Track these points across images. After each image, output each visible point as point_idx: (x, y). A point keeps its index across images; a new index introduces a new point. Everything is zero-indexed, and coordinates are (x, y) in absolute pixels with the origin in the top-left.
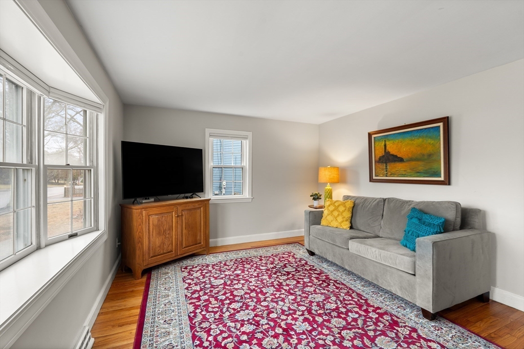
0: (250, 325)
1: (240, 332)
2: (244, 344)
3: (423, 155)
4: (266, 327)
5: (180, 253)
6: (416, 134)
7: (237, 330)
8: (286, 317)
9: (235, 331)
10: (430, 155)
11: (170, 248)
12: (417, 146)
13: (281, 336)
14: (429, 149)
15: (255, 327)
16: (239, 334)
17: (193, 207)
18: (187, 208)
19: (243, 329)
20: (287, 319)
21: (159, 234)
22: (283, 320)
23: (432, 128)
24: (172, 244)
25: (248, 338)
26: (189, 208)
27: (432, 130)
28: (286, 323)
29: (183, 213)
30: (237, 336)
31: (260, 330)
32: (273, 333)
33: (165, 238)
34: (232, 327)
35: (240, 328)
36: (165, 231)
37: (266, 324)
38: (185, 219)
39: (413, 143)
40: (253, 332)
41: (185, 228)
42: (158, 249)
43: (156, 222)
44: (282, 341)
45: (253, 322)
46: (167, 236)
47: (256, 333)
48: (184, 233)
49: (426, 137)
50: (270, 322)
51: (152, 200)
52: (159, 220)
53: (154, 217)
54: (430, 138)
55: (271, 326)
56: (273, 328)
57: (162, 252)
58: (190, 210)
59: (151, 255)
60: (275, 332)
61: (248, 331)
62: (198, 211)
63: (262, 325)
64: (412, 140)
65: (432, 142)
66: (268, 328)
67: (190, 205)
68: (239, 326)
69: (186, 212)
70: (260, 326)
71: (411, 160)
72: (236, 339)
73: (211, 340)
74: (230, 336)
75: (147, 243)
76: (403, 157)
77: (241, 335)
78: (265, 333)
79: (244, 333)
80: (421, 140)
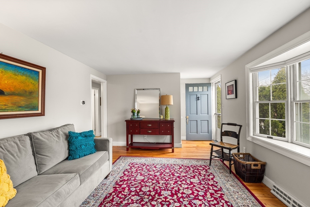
0: (196, 204)
1: (203, 202)
2: (201, 195)
3: (26, 91)
4: (186, 199)
6: (20, 71)
7: (204, 203)
8: (170, 201)
9: (206, 203)
10: (31, 93)
12: (20, 82)
13: (180, 193)
14: (31, 88)
15: (192, 201)
16: (203, 201)
19: (200, 203)
20: (170, 199)
22: (173, 200)
23: (34, 71)
25: (198, 197)
27: (33, 72)
28: (172, 197)
30: (205, 200)
31: (190, 198)
32: (183, 195)
34: (207, 206)
35: (202, 204)
37: (185, 201)
39: (16, 78)
40: (194, 199)
44: (181, 190)
45: (193, 204)
47: (193, 198)
49: (29, 76)
50: (182, 201)
54: (32, 78)
55: (183, 199)
56: (182, 197)
60: (182, 195)
61: (198, 200)
63: (187, 201)
64: (15, 75)
65: (33, 82)
66: (185, 198)
68: (202, 205)
70: (189, 200)
71: (12, 94)
72: (205, 198)
73: (221, 203)
74: (209, 201)
76: (4, 90)
77: (202, 200)
78: (188, 196)
79: (200, 200)
80: (24, 78)
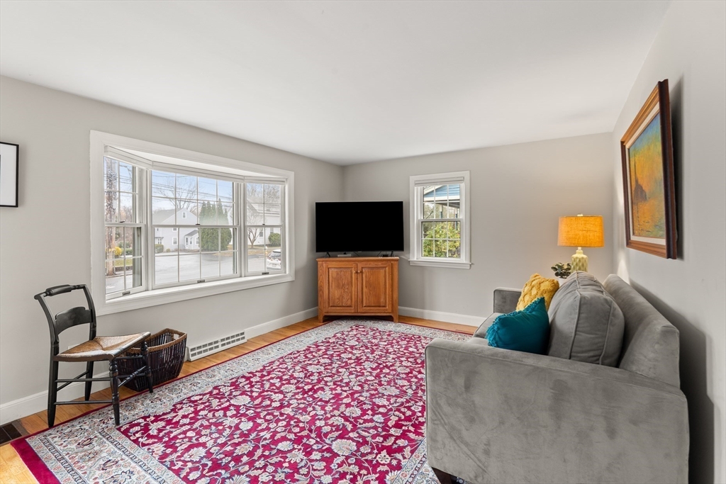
5: (362, 311)
11: (349, 303)
17: (374, 266)
18: (368, 266)
21: (338, 286)
24: (351, 300)
26: (370, 266)
29: (364, 270)
33: (344, 291)
36: (343, 285)
38: (366, 277)
41: (366, 287)
42: (337, 300)
43: (335, 275)
46: (346, 290)
48: (364, 291)
51: (350, 255)
52: (338, 274)
53: (333, 269)
57: (340, 305)
58: (372, 268)
59: (331, 305)
62: (382, 271)
67: (372, 263)
69: (367, 270)
75: (327, 292)
